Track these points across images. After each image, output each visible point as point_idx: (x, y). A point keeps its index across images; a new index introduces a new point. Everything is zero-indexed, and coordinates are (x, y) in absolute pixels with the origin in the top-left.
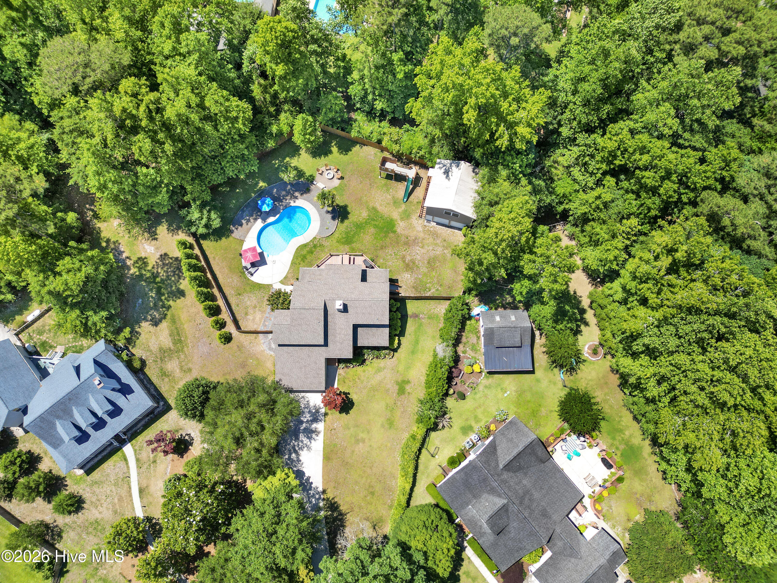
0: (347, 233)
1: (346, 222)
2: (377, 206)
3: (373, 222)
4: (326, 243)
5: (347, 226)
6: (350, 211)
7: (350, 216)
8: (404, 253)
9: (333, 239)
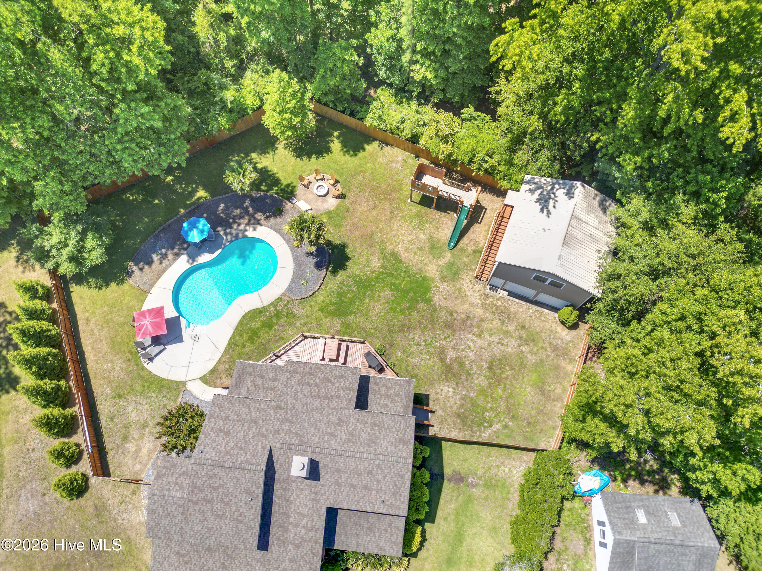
0: (340, 295)
1: (342, 275)
2: (400, 250)
3: (389, 280)
4: (299, 311)
5: (342, 283)
6: (350, 255)
7: (349, 264)
8: (444, 343)
9: (313, 304)
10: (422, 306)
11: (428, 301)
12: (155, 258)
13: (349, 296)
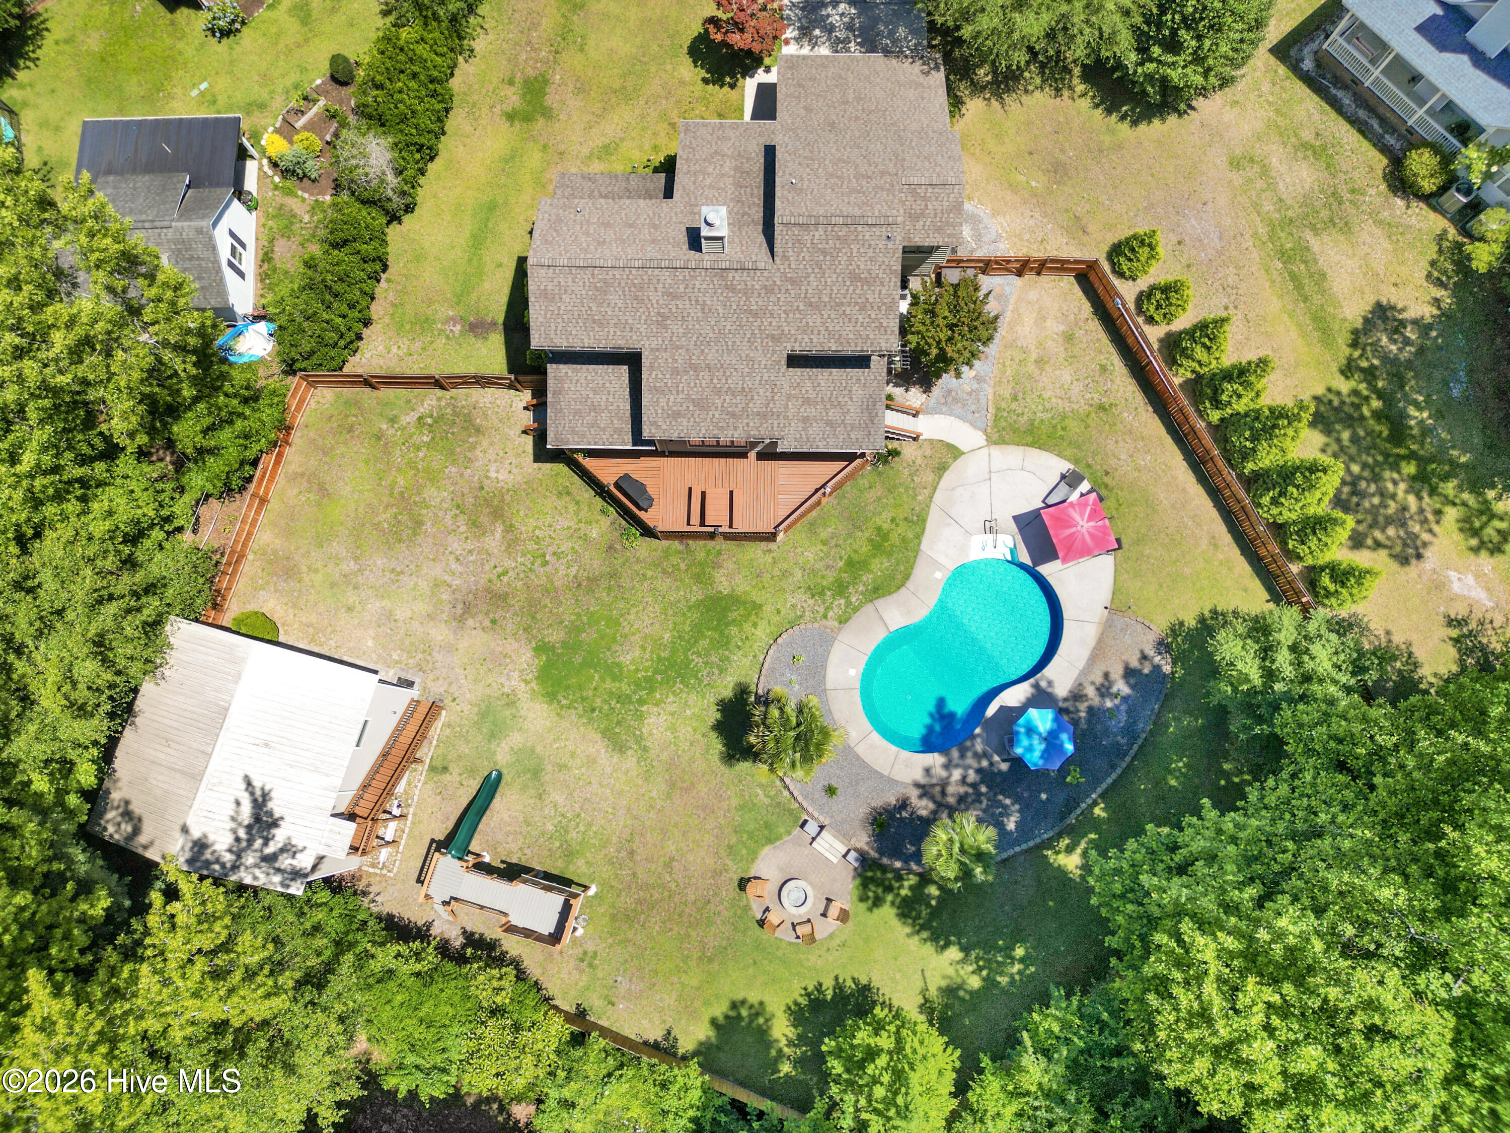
0: (724, 642)
1: (726, 690)
2: (606, 759)
3: (625, 688)
4: (801, 599)
5: (722, 671)
6: (713, 735)
7: (714, 715)
8: (509, 563)
9: (776, 619)
10: (555, 636)
11: (542, 648)
12: (1121, 687)
13: (704, 643)
